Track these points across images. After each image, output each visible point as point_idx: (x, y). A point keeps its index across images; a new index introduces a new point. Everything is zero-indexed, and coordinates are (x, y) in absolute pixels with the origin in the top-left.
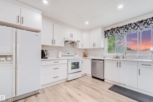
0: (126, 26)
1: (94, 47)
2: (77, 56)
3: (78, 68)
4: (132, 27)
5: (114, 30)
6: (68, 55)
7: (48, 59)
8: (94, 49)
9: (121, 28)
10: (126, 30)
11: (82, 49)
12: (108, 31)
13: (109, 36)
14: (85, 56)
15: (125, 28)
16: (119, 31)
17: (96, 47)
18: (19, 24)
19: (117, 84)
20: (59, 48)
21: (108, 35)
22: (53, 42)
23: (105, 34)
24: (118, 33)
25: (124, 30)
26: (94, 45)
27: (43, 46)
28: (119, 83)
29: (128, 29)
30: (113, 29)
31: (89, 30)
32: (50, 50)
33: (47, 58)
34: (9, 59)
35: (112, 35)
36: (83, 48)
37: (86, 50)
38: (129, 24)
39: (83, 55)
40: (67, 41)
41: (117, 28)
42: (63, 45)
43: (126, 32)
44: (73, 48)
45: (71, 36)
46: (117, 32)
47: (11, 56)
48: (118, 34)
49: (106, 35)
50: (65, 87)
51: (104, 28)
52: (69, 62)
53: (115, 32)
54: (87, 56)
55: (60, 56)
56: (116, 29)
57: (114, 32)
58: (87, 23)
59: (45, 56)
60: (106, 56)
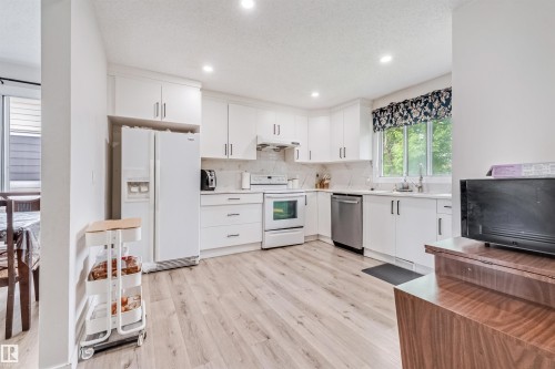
0: (426, 97)
1: (343, 159)
2: (295, 185)
3: (294, 216)
4: (443, 100)
5: (397, 109)
6: (268, 181)
7: (215, 191)
8: (347, 165)
9: (416, 103)
10: (427, 109)
11: (314, 165)
12: (382, 110)
13: (384, 127)
14: (322, 184)
15: (426, 103)
16: (409, 111)
17: (349, 158)
18: (158, 119)
19: (393, 262)
20: (242, 164)
21: (383, 123)
22: (228, 148)
23: (374, 121)
24: (406, 117)
25: (422, 108)
26: (343, 152)
27: (203, 160)
28: (397, 259)
29: (431, 107)
30: (394, 107)
31: (330, 110)
32: (221, 169)
33: (213, 189)
34: (144, 189)
35: (391, 122)
36: (312, 161)
37: (324, 166)
38: (433, 93)
39: (314, 181)
40: (264, 145)
41: (404, 102)
42: (253, 155)
43: (426, 114)
44: (284, 164)
45: (276, 130)
46: (406, 113)
47: (147, 184)
48: (407, 121)
49: (377, 123)
50: (253, 259)
51: (374, 101)
52: (266, 200)
53: (401, 115)
54: (327, 184)
55: (246, 185)
56: (402, 105)
57: (397, 115)
58: (315, 95)
59: (208, 184)
60: (377, 184)
